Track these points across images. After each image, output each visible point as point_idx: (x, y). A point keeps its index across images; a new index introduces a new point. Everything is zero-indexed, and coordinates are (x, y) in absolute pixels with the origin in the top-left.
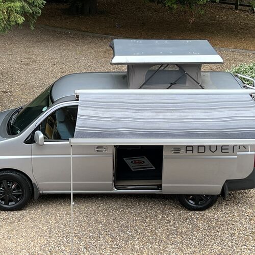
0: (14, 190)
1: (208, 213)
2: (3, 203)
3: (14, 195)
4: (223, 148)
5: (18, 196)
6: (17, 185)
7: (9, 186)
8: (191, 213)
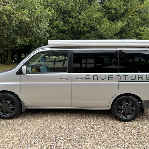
0: (9, 105)
2: (3, 113)
3: (9, 108)
4: (109, 77)
5: (12, 109)
6: (11, 102)
7: (6, 103)
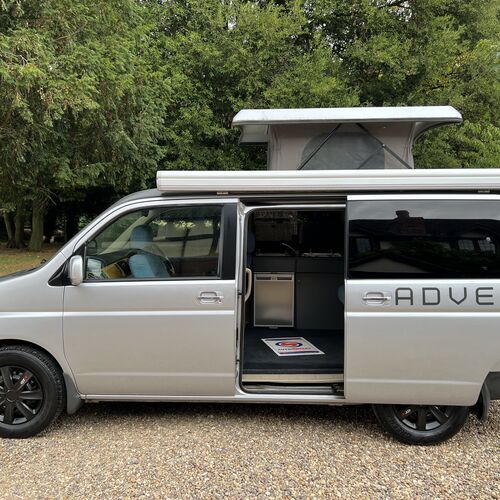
1: (449, 451)
3: (25, 401)
4: (481, 292)
5: (34, 404)
6: (32, 378)
7: (15, 381)
8: (411, 449)
